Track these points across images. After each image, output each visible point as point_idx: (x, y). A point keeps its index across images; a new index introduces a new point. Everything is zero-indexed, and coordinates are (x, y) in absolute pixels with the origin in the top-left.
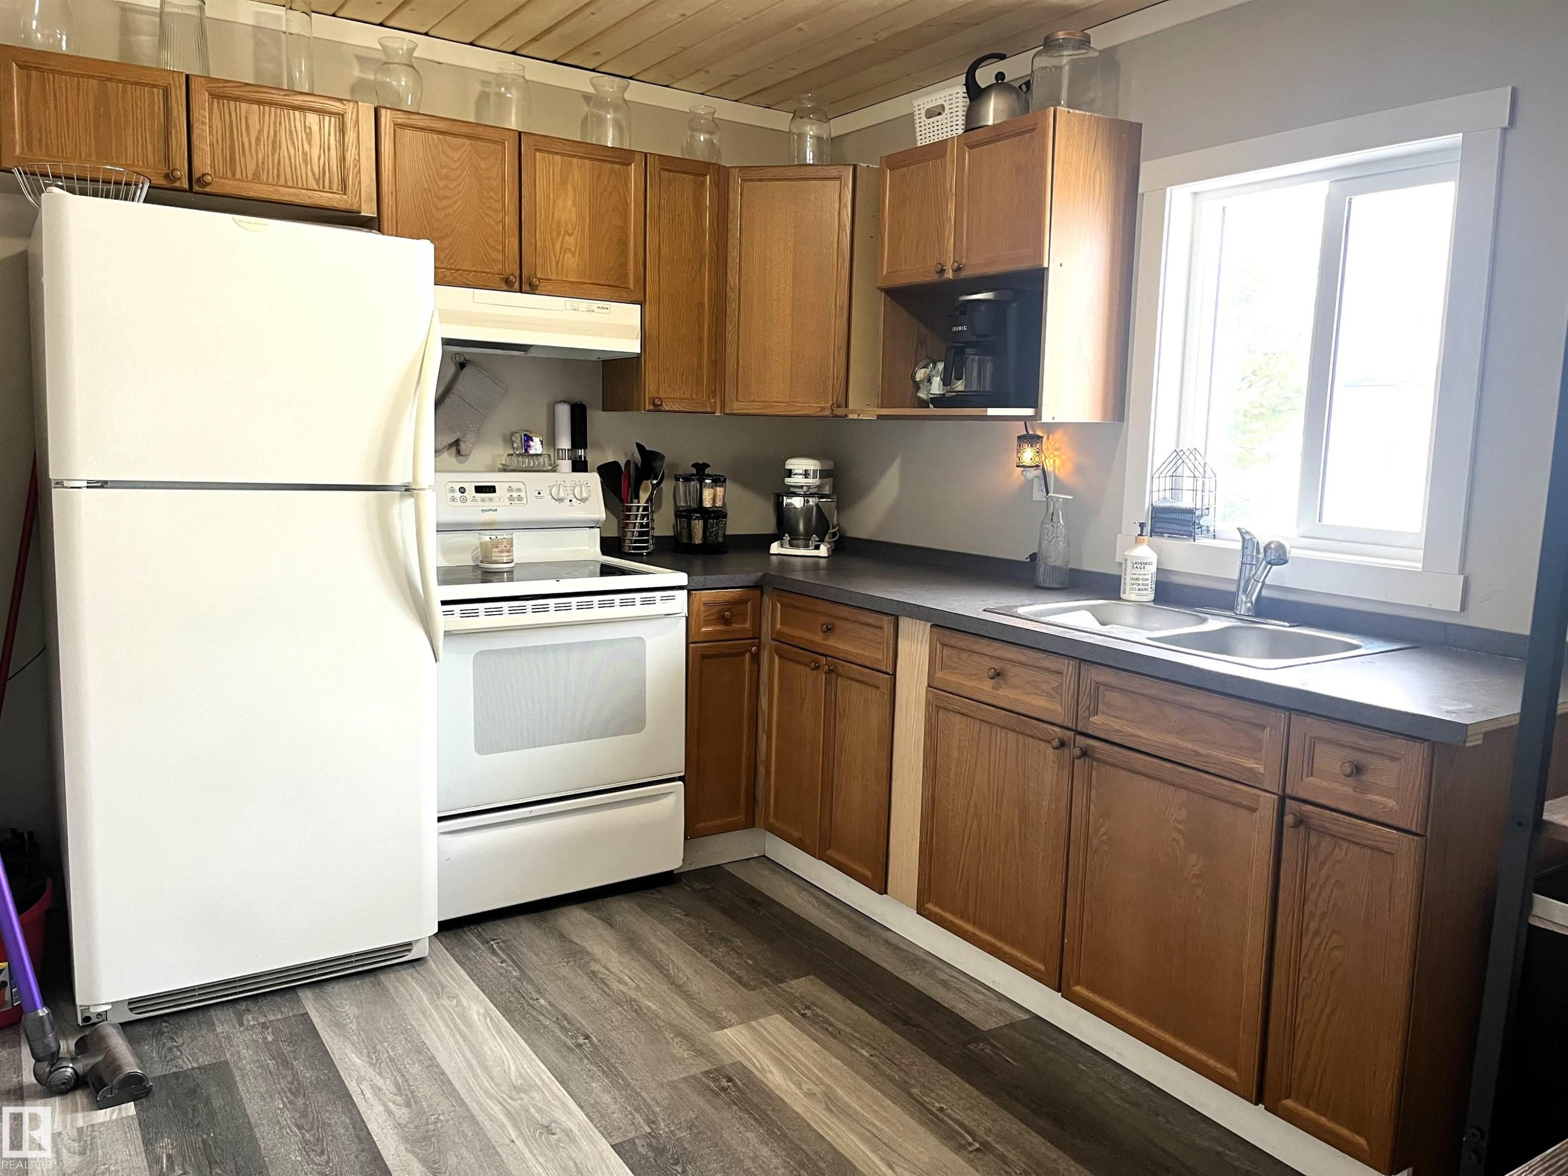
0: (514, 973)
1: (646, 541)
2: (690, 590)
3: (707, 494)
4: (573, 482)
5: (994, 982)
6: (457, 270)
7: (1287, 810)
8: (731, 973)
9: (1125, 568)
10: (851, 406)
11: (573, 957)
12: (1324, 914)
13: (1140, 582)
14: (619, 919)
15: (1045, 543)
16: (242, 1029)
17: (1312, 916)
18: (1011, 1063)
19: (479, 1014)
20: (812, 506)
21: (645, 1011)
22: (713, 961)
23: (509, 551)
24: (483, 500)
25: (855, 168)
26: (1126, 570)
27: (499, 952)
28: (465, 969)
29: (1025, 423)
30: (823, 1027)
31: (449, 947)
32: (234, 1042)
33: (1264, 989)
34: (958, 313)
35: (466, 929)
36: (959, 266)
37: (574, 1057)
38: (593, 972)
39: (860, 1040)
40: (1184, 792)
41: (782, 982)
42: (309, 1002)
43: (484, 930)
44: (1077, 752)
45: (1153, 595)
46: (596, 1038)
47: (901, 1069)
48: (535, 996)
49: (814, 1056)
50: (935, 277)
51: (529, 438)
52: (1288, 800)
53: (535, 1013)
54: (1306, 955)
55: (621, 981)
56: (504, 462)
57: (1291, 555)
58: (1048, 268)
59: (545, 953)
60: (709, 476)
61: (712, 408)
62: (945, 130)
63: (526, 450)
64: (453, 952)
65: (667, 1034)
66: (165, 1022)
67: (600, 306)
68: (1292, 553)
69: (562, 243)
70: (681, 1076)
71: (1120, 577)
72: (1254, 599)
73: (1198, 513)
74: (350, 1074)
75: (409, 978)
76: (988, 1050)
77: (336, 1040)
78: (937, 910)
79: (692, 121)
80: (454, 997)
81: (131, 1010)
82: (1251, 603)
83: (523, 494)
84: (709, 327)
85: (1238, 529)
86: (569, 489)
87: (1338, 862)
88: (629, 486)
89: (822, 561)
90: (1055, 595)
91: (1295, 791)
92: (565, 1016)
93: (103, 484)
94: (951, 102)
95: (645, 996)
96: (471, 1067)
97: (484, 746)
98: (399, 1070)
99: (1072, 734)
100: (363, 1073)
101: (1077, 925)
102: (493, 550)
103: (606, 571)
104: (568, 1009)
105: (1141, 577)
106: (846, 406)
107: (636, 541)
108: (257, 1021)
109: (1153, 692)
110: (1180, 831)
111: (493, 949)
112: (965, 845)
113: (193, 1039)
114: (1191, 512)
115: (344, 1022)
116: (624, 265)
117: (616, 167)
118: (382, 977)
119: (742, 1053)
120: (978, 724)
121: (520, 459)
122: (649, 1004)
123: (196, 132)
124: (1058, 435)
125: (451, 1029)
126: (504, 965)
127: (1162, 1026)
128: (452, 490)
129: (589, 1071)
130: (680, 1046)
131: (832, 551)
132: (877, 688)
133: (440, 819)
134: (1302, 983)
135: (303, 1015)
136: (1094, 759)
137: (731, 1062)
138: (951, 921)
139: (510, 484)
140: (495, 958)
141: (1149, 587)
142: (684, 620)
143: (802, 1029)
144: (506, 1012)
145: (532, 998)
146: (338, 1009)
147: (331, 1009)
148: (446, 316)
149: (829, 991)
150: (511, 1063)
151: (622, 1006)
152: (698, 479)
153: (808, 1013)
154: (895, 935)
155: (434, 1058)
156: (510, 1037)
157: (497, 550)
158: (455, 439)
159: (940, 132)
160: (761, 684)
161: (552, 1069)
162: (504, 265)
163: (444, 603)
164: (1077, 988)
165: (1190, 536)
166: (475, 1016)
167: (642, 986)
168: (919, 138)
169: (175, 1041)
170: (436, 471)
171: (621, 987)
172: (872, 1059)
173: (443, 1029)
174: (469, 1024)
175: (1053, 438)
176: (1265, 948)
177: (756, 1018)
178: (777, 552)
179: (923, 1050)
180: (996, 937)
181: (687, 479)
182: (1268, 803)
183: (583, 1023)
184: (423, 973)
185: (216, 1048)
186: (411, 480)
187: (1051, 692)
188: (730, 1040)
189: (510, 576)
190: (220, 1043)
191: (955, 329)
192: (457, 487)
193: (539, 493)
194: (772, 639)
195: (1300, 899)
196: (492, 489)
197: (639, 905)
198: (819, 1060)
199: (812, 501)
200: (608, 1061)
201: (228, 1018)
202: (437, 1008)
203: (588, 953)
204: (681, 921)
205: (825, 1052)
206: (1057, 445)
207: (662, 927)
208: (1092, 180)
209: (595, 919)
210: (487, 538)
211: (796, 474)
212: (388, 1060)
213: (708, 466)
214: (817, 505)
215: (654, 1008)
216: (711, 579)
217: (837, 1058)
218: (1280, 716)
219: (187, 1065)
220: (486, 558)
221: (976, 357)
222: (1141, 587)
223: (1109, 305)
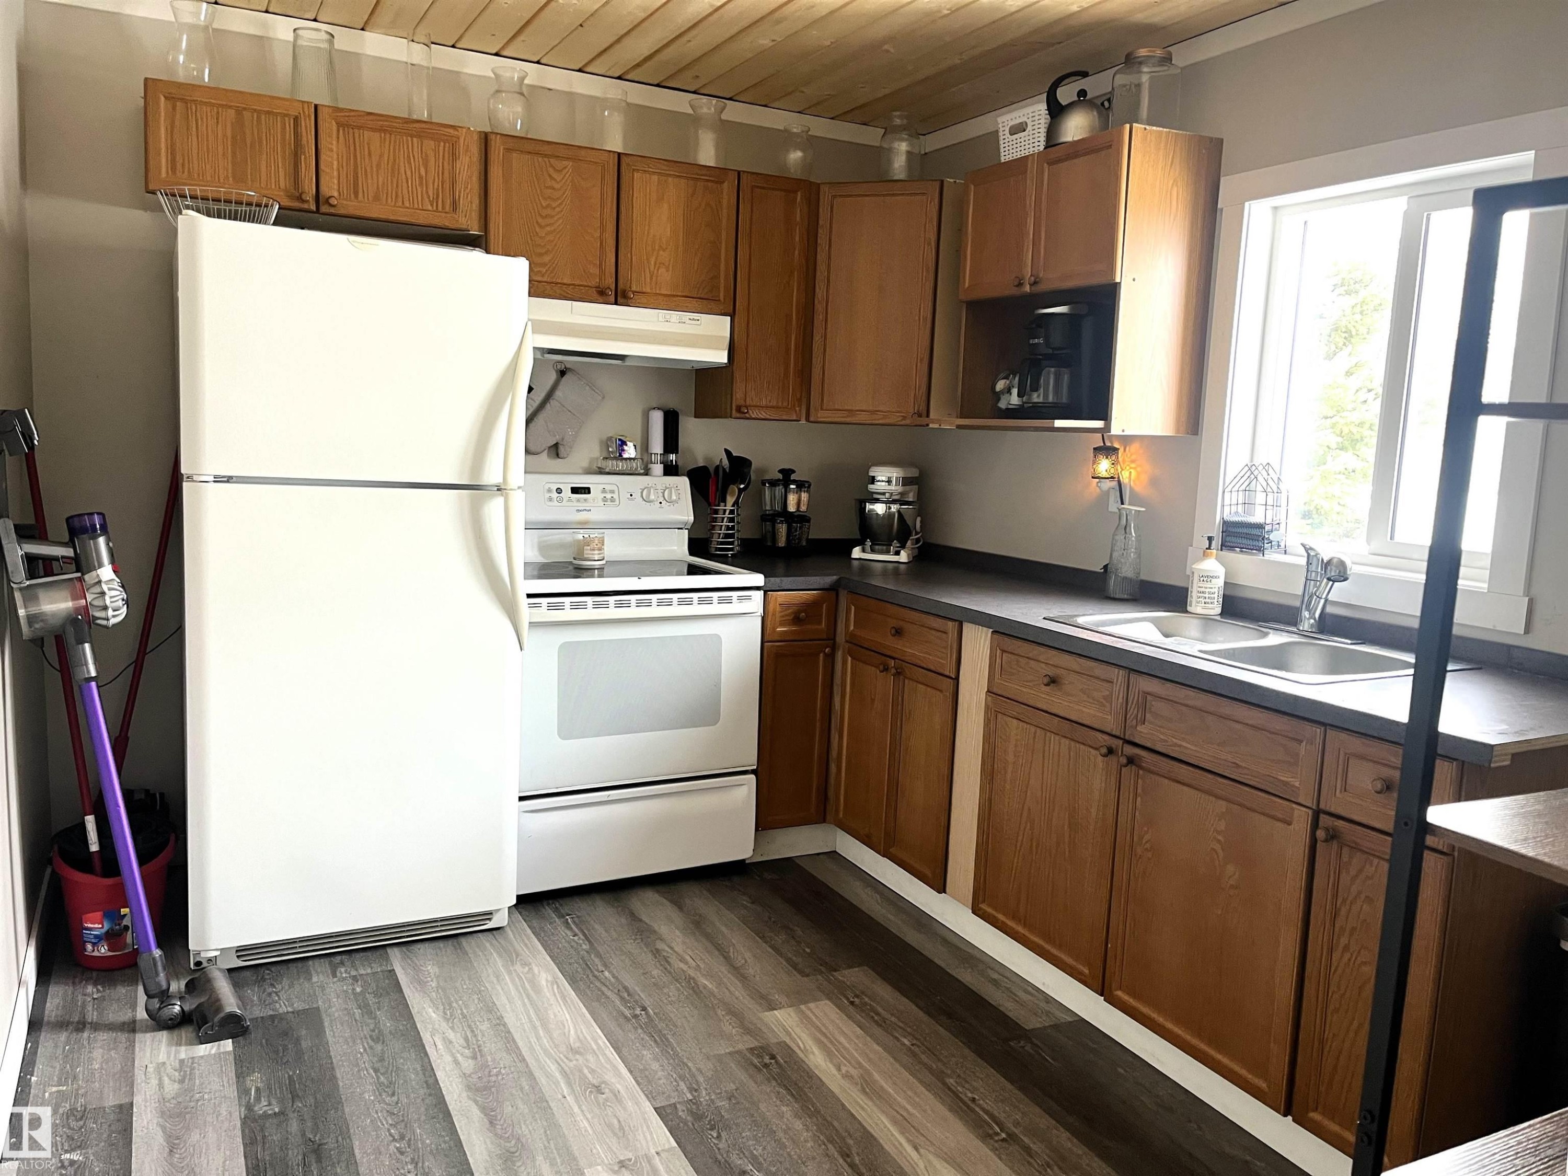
0: (584, 947)
1: (732, 543)
2: (766, 590)
3: (792, 499)
4: (664, 486)
5: (1044, 984)
6: (557, 283)
7: (1321, 824)
8: (788, 960)
9: (1192, 580)
10: (932, 415)
11: (641, 935)
12: (1354, 929)
13: (1207, 595)
14: (688, 901)
15: (1115, 554)
16: (335, 979)
17: (1342, 929)
18: (1049, 1062)
19: (547, 980)
20: (894, 513)
21: (701, 989)
22: (772, 947)
23: (600, 549)
24: (578, 501)
25: (942, 182)
26: (1192, 583)
27: (573, 926)
28: (539, 940)
29: (1103, 435)
30: (868, 1015)
31: (527, 919)
32: (328, 990)
33: (1295, 1003)
34: (1034, 326)
35: (545, 903)
36: (1035, 280)
37: (630, 1025)
38: (657, 950)
39: (904, 1029)
40: (1223, 803)
41: (835, 970)
42: (397, 960)
43: (561, 905)
44: (1124, 760)
45: (1220, 609)
46: (653, 1010)
47: (939, 1060)
48: (601, 968)
49: (857, 1041)
50: (1013, 291)
51: (623, 443)
52: (1322, 816)
53: (598, 984)
54: (1335, 971)
55: (682, 960)
56: (599, 465)
57: (1352, 571)
58: (1120, 283)
59: (615, 930)
60: (794, 482)
61: (797, 416)
62: (1027, 146)
63: (621, 455)
64: (530, 924)
65: (719, 1012)
66: (268, 970)
67: (692, 318)
68: (1353, 569)
69: (656, 258)
70: (727, 1051)
71: (1187, 589)
72: (1317, 615)
73: (1267, 528)
74: (425, 1027)
75: (488, 945)
76: (1028, 1048)
77: (416, 994)
78: (990, 910)
79: (785, 139)
80: (526, 964)
81: (238, 957)
82: (1315, 619)
83: (616, 496)
84: (796, 337)
85: (1302, 544)
86: (660, 492)
87: (1368, 878)
88: (717, 489)
89: (902, 566)
90: (1121, 606)
91: (1328, 806)
92: (626, 989)
93: (229, 480)
94: (1034, 119)
95: (703, 975)
96: (534, 1027)
97: (566, 732)
98: (469, 1026)
99: (1121, 742)
100: (437, 1026)
101: (1120, 931)
102: (585, 548)
103: (693, 570)
104: (630, 982)
105: (1207, 590)
106: (928, 416)
107: (722, 543)
108: (349, 973)
109: (1198, 703)
110: (1219, 841)
111: (567, 923)
112: (1018, 849)
113: (291, 986)
114: (1260, 526)
115: (425, 980)
116: (717, 277)
117: (710, 184)
118: (463, 940)
119: (788, 1034)
120: (1033, 729)
121: (615, 462)
122: (706, 983)
123: (323, 157)
124: (1135, 447)
125: (520, 992)
126: (576, 938)
127: (1199, 1035)
128: (549, 491)
129: (643, 1039)
130: (730, 1023)
131: (913, 557)
132: (941, 691)
133: (521, 799)
134: (1332, 997)
135: (390, 971)
136: (1140, 767)
137: (776, 1041)
138: (1003, 922)
139: (604, 486)
140: (569, 933)
141: (1216, 600)
142: (760, 619)
143: (850, 1017)
144: (573, 981)
145: (598, 970)
146: (422, 968)
147: (416, 969)
148: (539, 327)
149: (879, 981)
150: (571, 1028)
151: (680, 983)
152: (783, 485)
153: (857, 1001)
154: (951, 933)
155: (502, 1017)
156: (574, 1004)
157: (589, 548)
158: (555, 442)
159: (1022, 148)
160: (835, 684)
161: (608, 1036)
162: (600, 279)
163: (529, 596)
164: (1119, 993)
165: (1259, 550)
166: (544, 983)
167: (702, 966)
168: (1002, 154)
169: (275, 988)
170: (525, 472)
171: (682, 965)
172: (913, 1048)
173: (513, 992)
174: (537, 989)
175: (1129, 451)
176: (1296, 960)
177: (806, 1003)
178: (858, 557)
179: (964, 1043)
180: (1044, 940)
181: (773, 483)
182: (1301, 819)
183: (642, 996)
184: (502, 942)
185: (310, 996)
186: (501, 480)
187: (1102, 700)
188: (778, 1020)
189: (602, 573)
190: (315, 991)
191: (1031, 342)
192: (554, 487)
193: (631, 495)
194: (847, 641)
195: (1332, 913)
196: (587, 491)
197: (709, 891)
198: (860, 1045)
199: (894, 508)
200: (661, 1032)
201: (323, 969)
202: (509, 973)
203: (655, 931)
204: (746, 907)
205: (868, 1038)
206: (1133, 457)
207: (728, 912)
208: (1169, 193)
209: (665, 901)
210: (580, 537)
211: (879, 481)
212: (460, 1016)
213: (793, 472)
214: (899, 512)
215: (710, 986)
216: (787, 581)
217: (878, 1044)
218: (1316, 731)
219: (283, 1008)
220: (580, 556)
221: (1053, 369)
222: (1207, 600)
223: (1184, 319)
